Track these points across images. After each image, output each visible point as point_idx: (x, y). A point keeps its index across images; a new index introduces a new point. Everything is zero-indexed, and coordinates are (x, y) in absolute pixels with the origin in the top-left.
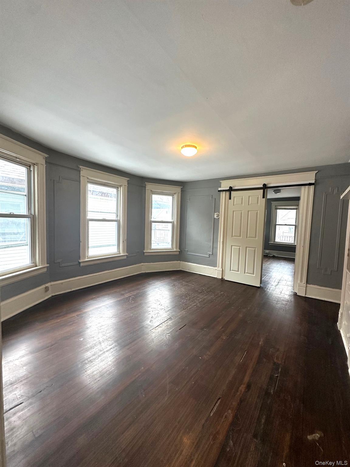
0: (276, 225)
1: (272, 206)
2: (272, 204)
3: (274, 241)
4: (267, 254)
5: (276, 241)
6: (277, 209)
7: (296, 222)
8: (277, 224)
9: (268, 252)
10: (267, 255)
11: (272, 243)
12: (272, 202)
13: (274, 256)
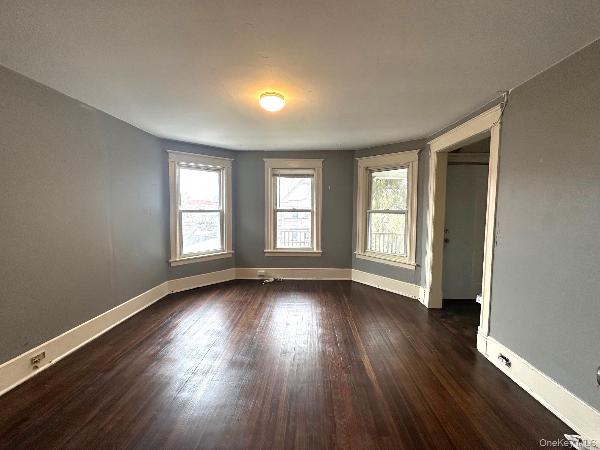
0: (275, 211)
1: (266, 169)
2: (266, 164)
3: (275, 247)
4: (261, 276)
5: (279, 244)
6: (275, 175)
7: (312, 205)
8: (278, 208)
9: (264, 271)
10: (261, 278)
11: (270, 251)
12: (265, 160)
13: (275, 280)
